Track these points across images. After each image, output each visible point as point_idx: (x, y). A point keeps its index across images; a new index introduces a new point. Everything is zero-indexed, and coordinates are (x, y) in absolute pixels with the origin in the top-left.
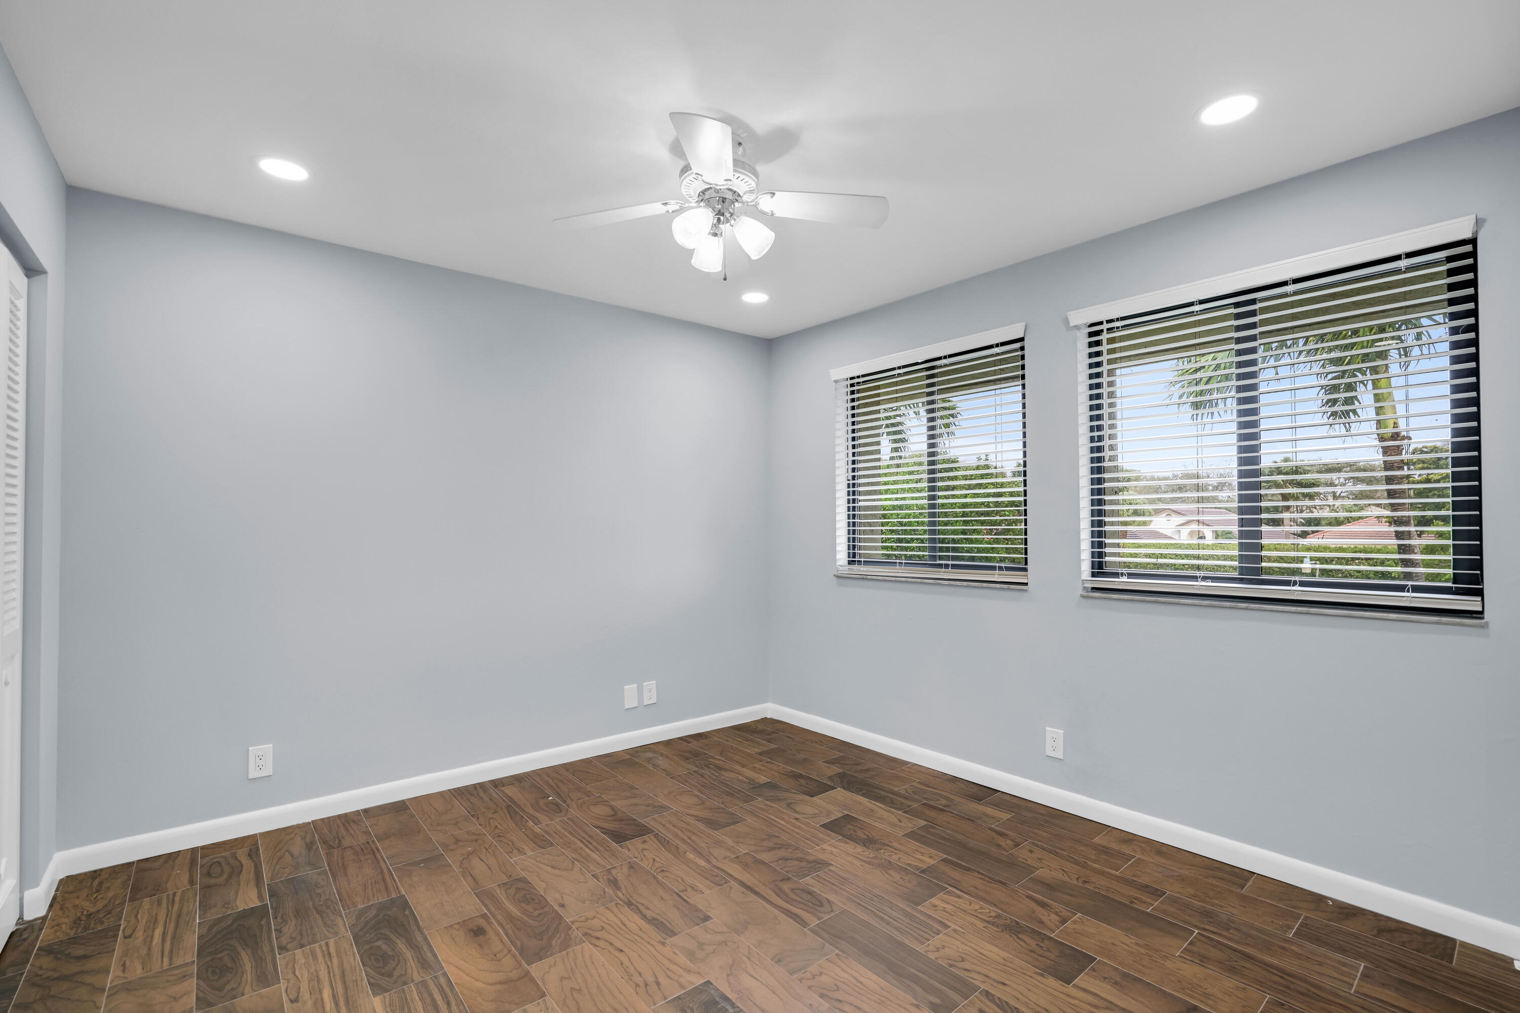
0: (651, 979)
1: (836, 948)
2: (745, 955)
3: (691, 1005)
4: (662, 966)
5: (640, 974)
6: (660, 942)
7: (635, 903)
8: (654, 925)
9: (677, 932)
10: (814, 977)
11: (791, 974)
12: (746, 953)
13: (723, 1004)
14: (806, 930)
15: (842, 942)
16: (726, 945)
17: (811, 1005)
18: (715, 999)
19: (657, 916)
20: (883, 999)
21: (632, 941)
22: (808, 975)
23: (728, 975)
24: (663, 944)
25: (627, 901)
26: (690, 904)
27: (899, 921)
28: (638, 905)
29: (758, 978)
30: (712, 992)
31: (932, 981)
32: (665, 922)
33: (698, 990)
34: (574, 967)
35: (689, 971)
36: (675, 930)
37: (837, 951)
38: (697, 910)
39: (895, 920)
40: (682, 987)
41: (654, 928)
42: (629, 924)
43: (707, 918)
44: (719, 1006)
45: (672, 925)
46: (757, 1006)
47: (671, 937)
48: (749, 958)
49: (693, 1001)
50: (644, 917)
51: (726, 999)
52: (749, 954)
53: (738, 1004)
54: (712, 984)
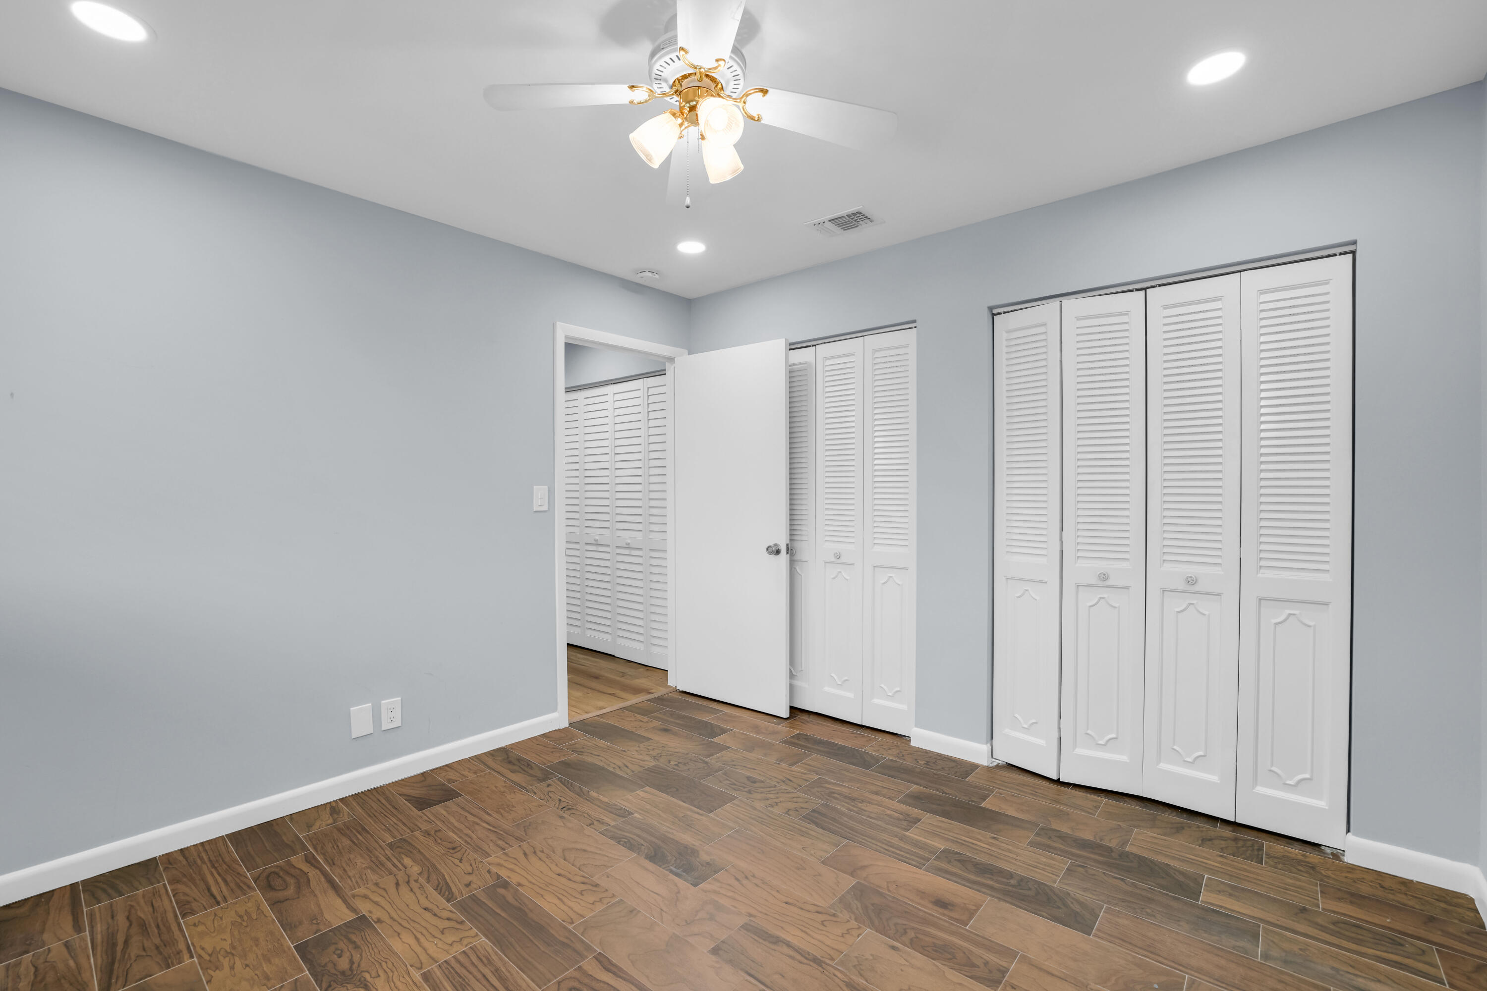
0: (745, 882)
1: (570, 931)
2: (666, 912)
3: (704, 868)
4: (741, 894)
5: (757, 885)
6: (755, 917)
7: (811, 963)
8: (771, 936)
9: (742, 930)
10: (601, 900)
11: (622, 900)
12: (664, 914)
13: (679, 871)
14: (599, 951)
15: (561, 939)
16: (686, 921)
17: (608, 877)
18: (686, 873)
19: (773, 947)
20: (546, 888)
21: (784, 914)
22: (605, 901)
23: (679, 892)
24: (750, 915)
25: (824, 965)
26: (742, 970)
27: (479, 976)
28: (805, 961)
29: (650, 892)
30: (689, 878)
31: (490, 905)
32: (761, 941)
33: (703, 878)
34: (818, 884)
35: (715, 892)
36: (745, 931)
37: (571, 927)
38: (730, 962)
39: (484, 976)
40: (715, 879)
41: (770, 933)
42: (799, 933)
43: (715, 951)
44: (681, 870)
45: (751, 937)
46: (651, 872)
47: (746, 924)
48: (662, 910)
49: (703, 871)
50: (789, 945)
51: (677, 875)
52: (661, 914)
53: (667, 872)
54: (692, 884)
